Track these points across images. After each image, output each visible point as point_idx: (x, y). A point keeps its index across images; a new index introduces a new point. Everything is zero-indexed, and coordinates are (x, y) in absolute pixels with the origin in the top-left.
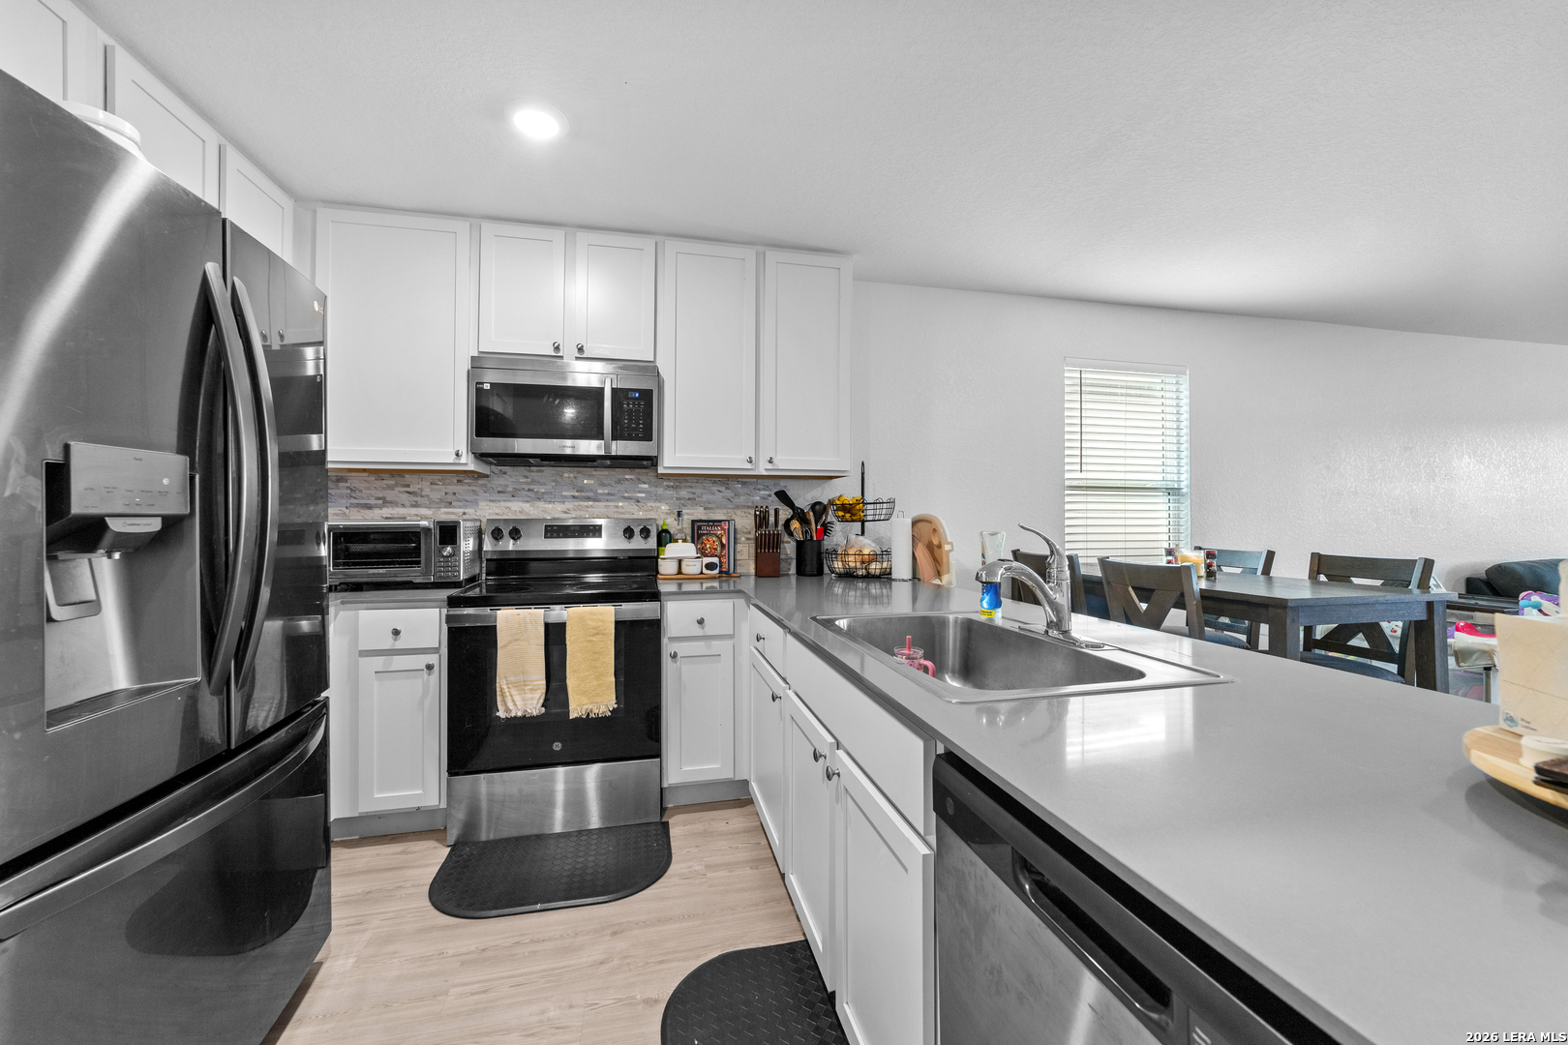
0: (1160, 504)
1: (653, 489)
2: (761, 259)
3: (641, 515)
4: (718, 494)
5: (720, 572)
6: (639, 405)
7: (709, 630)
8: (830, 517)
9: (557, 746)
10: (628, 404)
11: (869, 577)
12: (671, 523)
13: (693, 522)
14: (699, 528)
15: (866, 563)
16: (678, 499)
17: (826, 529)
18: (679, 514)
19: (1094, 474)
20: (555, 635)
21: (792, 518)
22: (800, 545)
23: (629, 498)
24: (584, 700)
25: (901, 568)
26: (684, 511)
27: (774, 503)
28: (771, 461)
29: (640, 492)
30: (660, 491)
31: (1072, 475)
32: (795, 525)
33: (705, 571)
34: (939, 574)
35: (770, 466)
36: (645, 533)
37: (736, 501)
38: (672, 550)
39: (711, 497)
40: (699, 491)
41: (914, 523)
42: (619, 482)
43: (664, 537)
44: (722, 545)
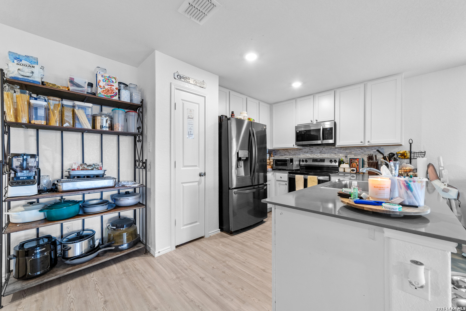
1: (339, 150)
3: (335, 157)
4: (359, 151)
5: (356, 172)
6: (329, 131)
8: (396, 158)
10: (327, 132)
12: (344, 158)
13: (350, 159)
14: (351, 160)
16: (346, 153)
18: (346, 157)
20: (306, 181)
23: (333, 153)
26: (348, 156)
27: (377, 153)
28: (369, 142)
29: (336, 151)
30: (341, 151)
33: (351, 172)
35: (369, 143)
36: (335, 161)
37: (365, 153)
38: (342, 166)
39: (356, 152)
40: (352, 151)
42: (331, 149)
43: (341, 162)
44: (357, 165)
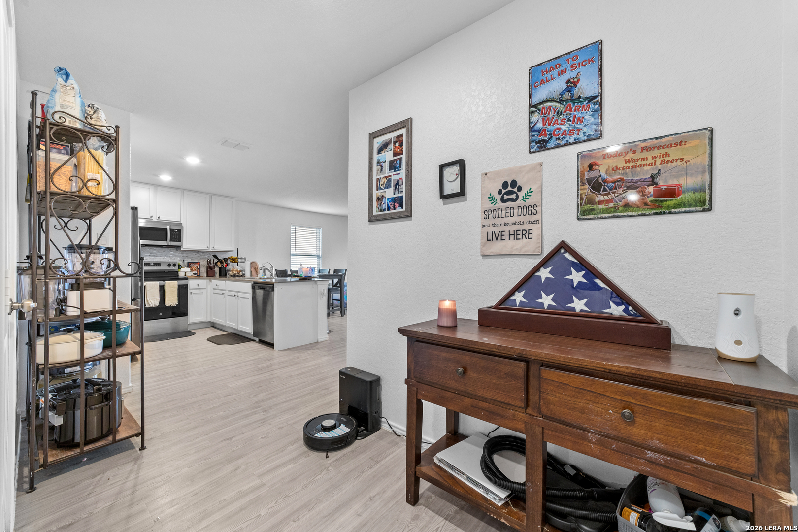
0: (316, 259)
1: (175, 253)
2: (211, 197)
3: (172, 261)
4: (195, 255)
5: (197, 275)
6: (177, 233)
7: (200, 287)
8: (229, 262)
9: (161, 314)
10: (174, 233)
11: (239, 276)
12: (181, 263)
13: (188, 262)
14: (190, 264)
15: (239, 272)
16: (183, 256)
17: (227, 265)
18: (184, 260)
19: (298, 252)
20: (162, 288)
21: (217, 262)
22: (220, 269)
23: (168, 256)
24: (170, 302)
25: (248, 274)
26: (185, 260)
27: (213, 258)
28: (213, 248)
30: (177, 254)
31: (293, 251)
32: (219, 264)
33: (194, 274)
34: (257, 275)
36: (174, 265)
37: (201, 257)
38: (183, 270)
39: (193, 256)
40: (189, 254)
41: (251, 263)
43: (180, 267)
44: (198, 269)
